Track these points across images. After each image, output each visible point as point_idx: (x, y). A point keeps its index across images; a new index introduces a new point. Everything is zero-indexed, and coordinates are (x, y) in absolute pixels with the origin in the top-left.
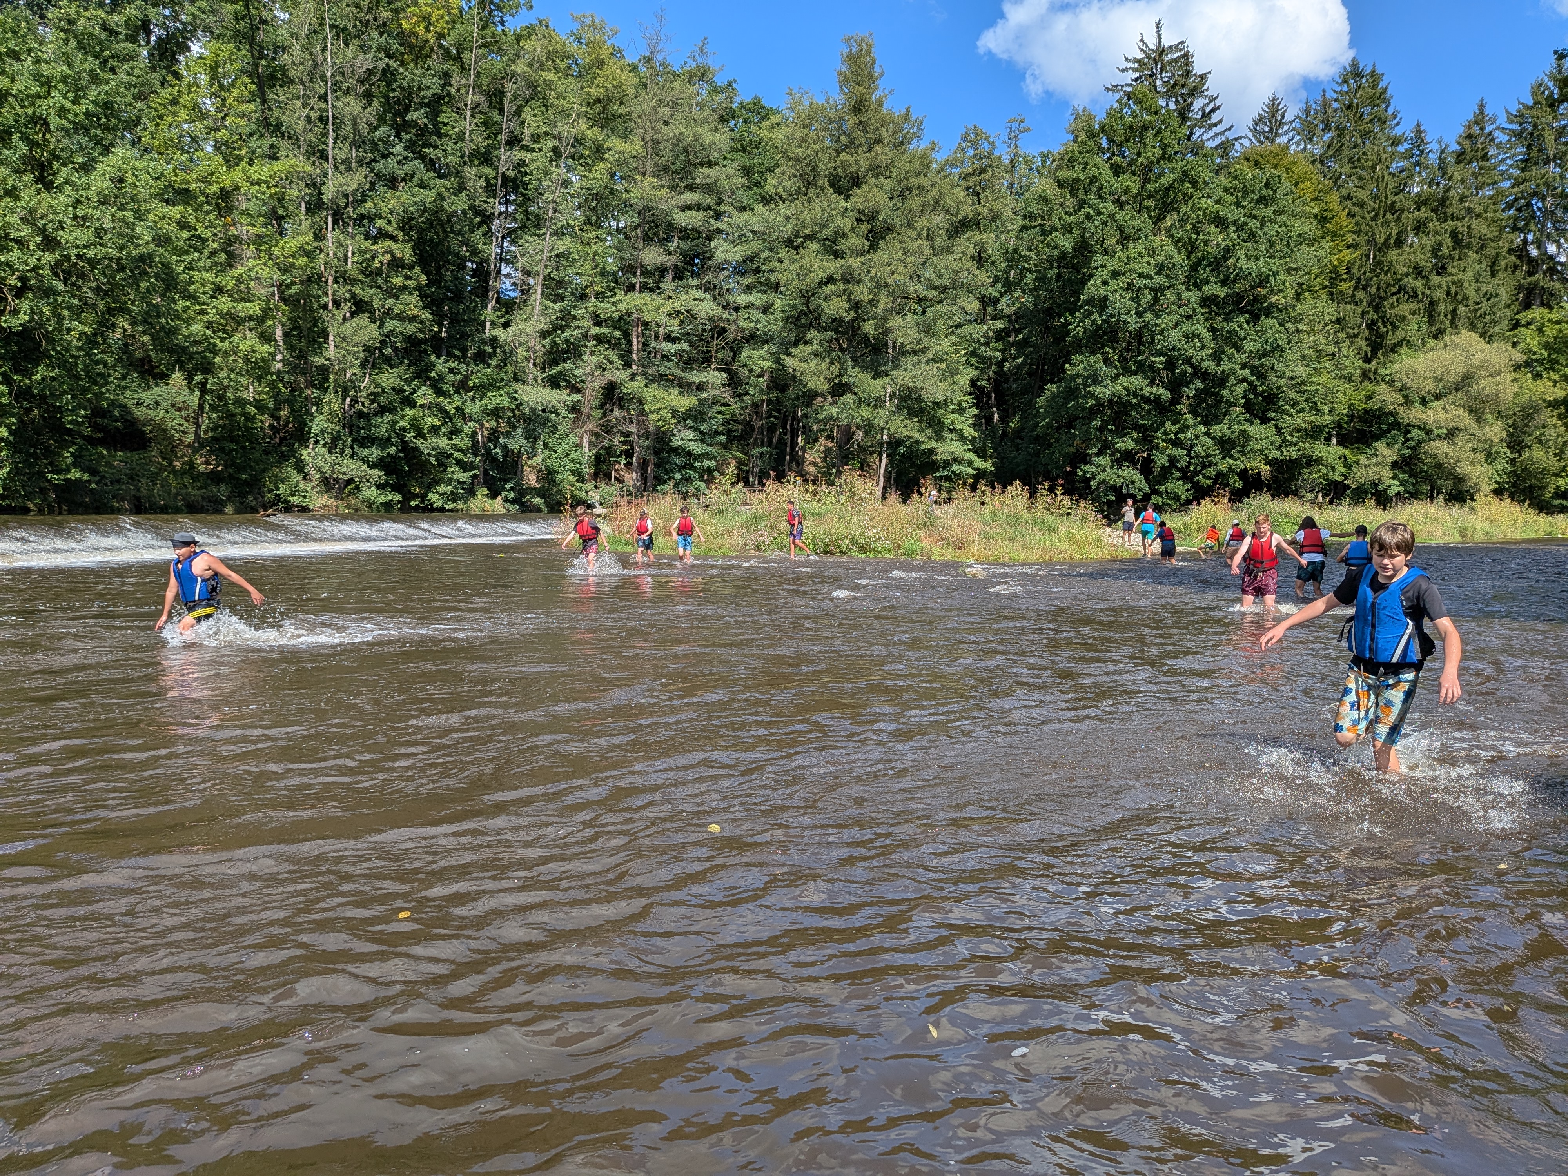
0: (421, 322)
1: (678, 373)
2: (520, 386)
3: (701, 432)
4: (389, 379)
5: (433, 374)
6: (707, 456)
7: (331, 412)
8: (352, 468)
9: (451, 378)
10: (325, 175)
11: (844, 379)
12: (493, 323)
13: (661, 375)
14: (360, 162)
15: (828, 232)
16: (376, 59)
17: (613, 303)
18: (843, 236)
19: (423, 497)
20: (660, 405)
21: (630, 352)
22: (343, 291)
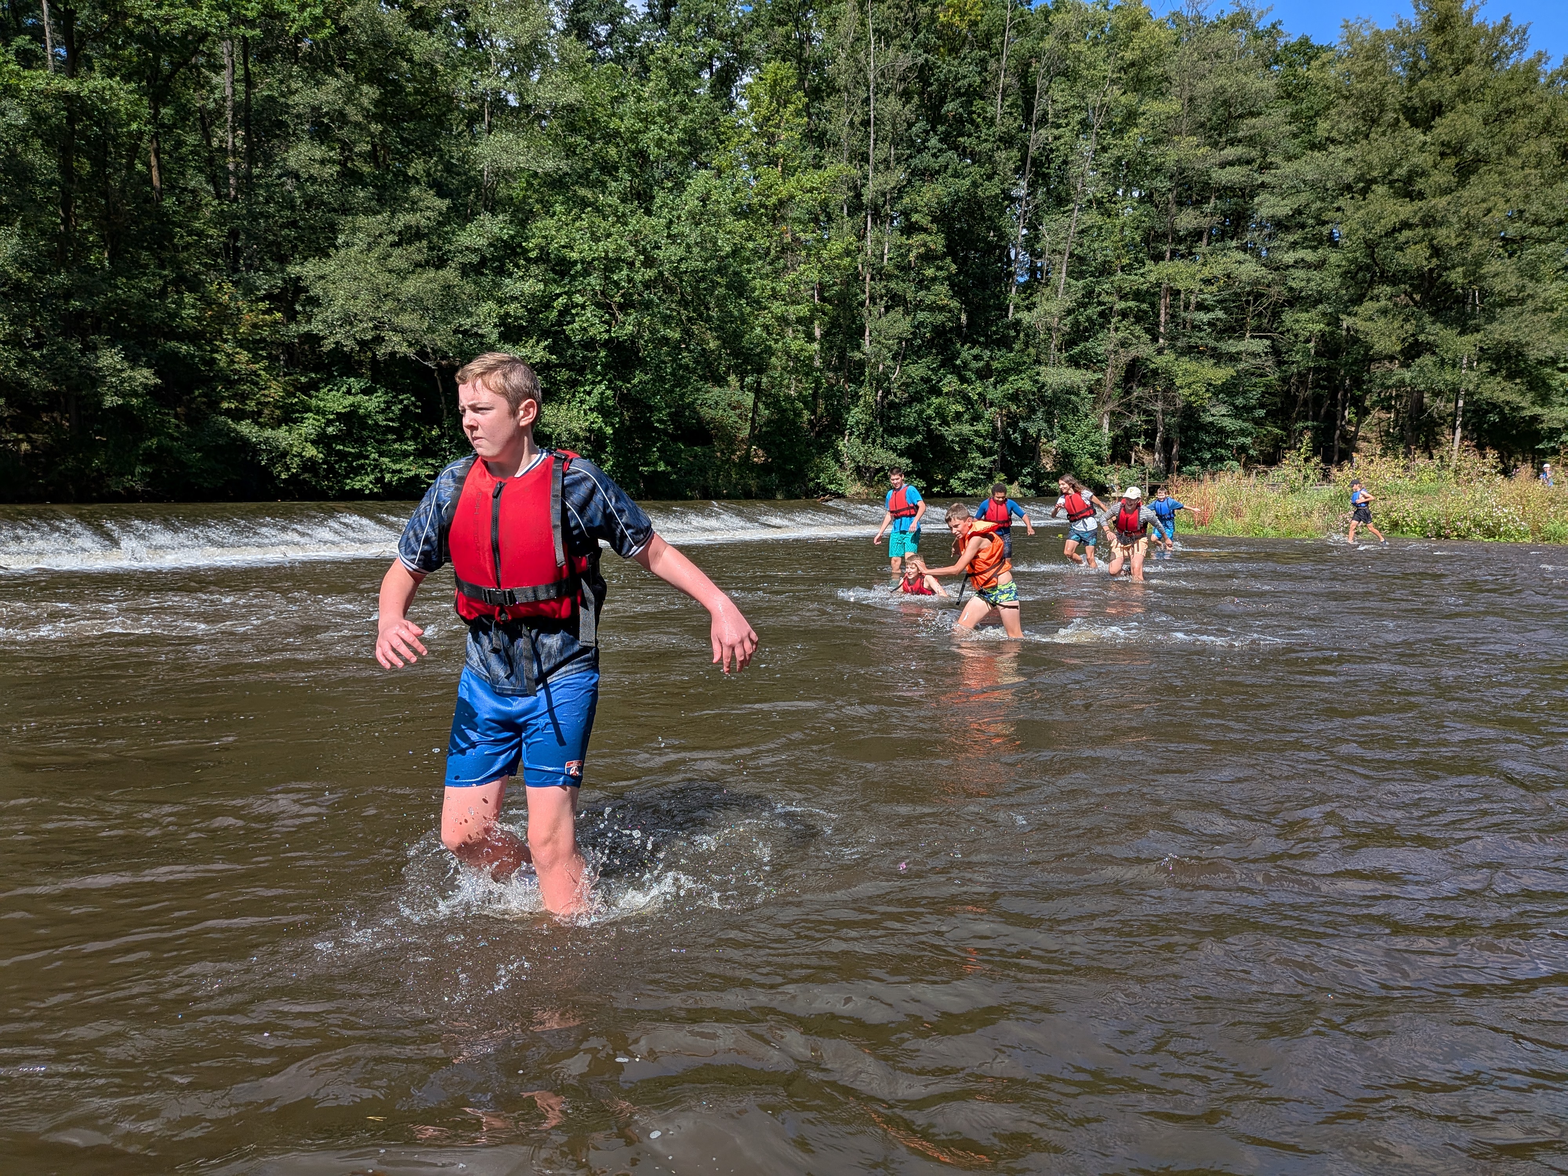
0: (950, 311)
1: (1212, 343)
2: (1043, 368)
3: (1236, 407)
4: (917, 370)
5: (958, 362)
6: (1243, 432)
7: (867, 404)
8: (883, 457)
9: (975, 365)
10: (866, 177)
11: (1421, 338)
12: (1017, 307)
13: (1191, 347)
14: (898, 160)
15: (1401, 172)
16: (914, 57)
17: (1142, 275)
18: (1424, 174)
19: (945, 483)
20: (1192, 379)
21: (1158, 325)
22: (880, 287)
